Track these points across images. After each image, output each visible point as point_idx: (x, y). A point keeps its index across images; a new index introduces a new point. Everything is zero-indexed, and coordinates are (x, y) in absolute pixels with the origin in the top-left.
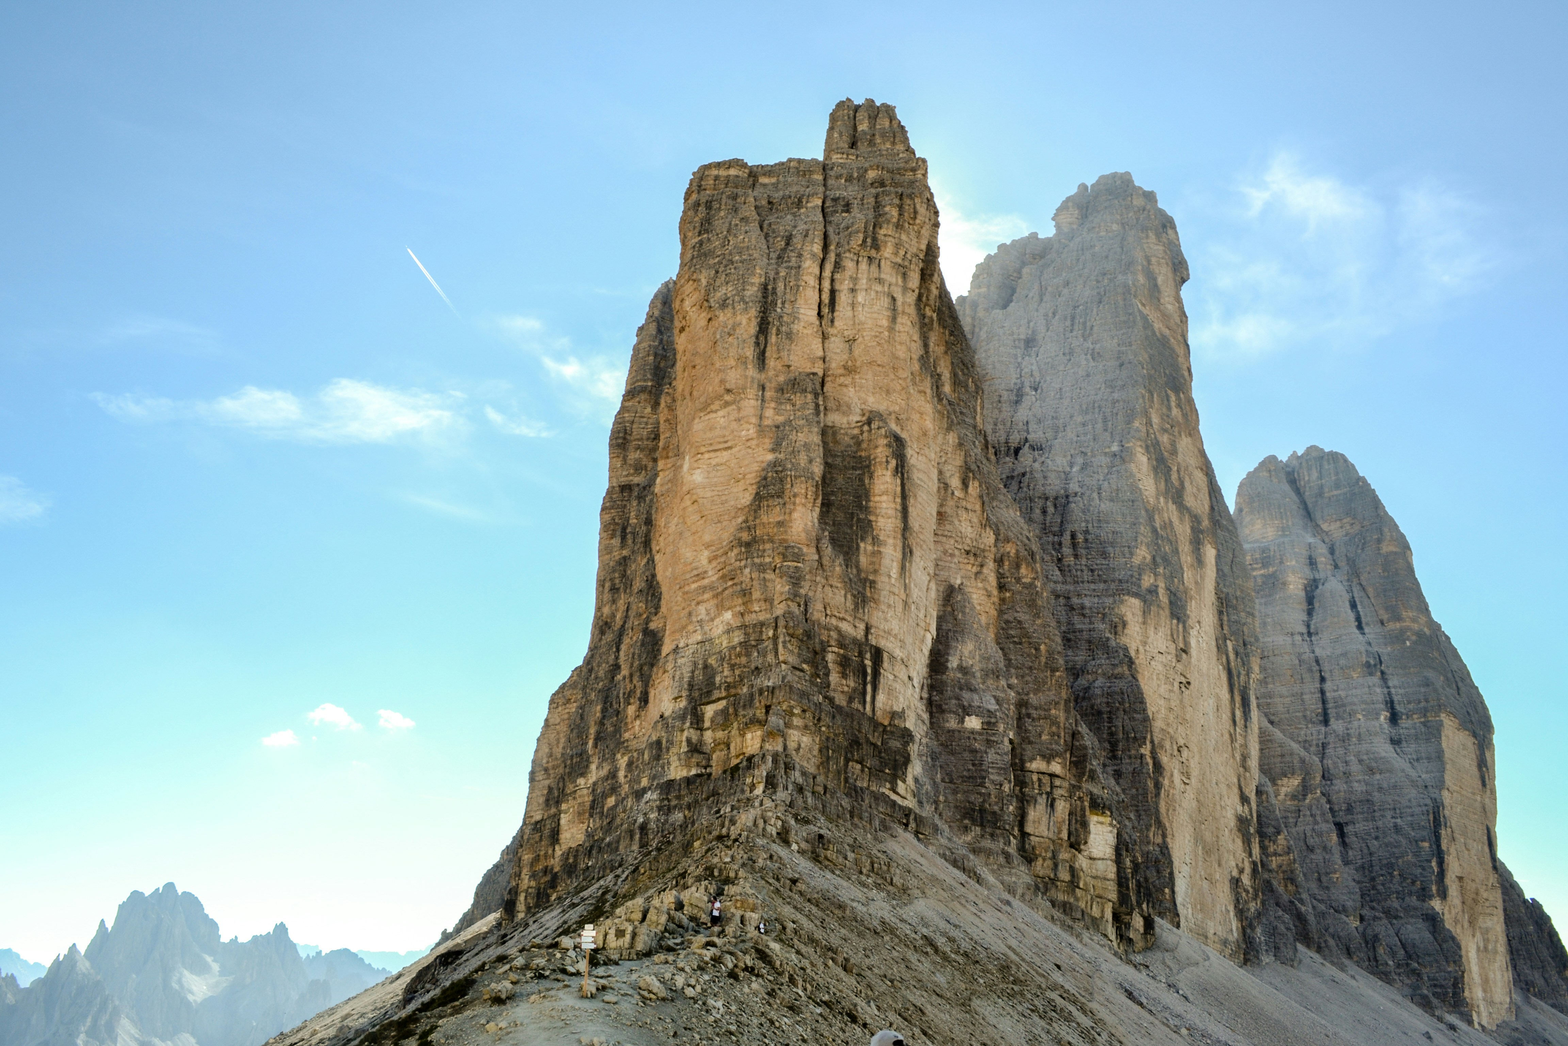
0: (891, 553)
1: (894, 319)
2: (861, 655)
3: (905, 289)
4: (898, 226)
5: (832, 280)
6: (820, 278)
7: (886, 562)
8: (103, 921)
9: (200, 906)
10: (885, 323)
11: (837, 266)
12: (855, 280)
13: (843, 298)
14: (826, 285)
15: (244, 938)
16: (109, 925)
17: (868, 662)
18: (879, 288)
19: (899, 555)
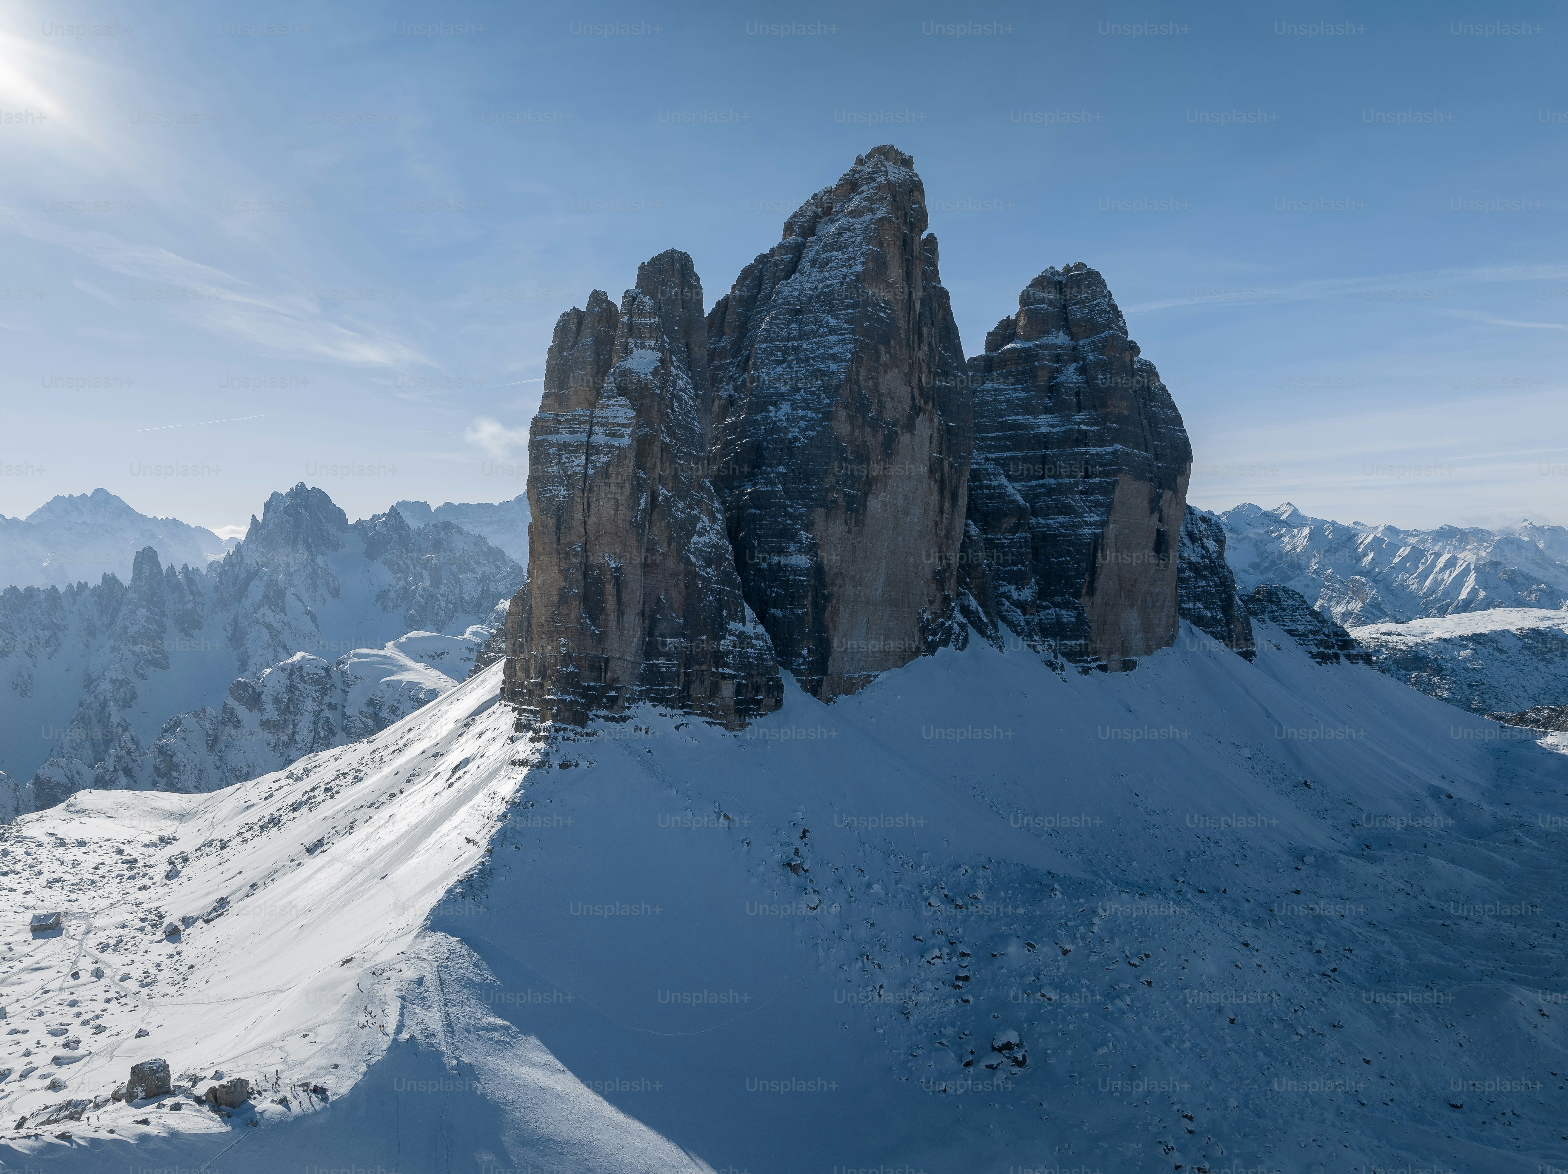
0: (613, 619)
1: (617, 509)
2: (600, 662)
3: (622, 493)
4: (617, 466)
5: (588, 497)
6: (583, 498)
7: (611, 622)
8: (254, 516)
9: (327, 499)
10: (612, 512)
11: (590, 490)
12: (598, 495)
13: (593, 505)
14: (585, 500)
15: (367, 517)
16: (260, 518)
17: (602, 664)
18: (610, 496)
19: (616, 618)
